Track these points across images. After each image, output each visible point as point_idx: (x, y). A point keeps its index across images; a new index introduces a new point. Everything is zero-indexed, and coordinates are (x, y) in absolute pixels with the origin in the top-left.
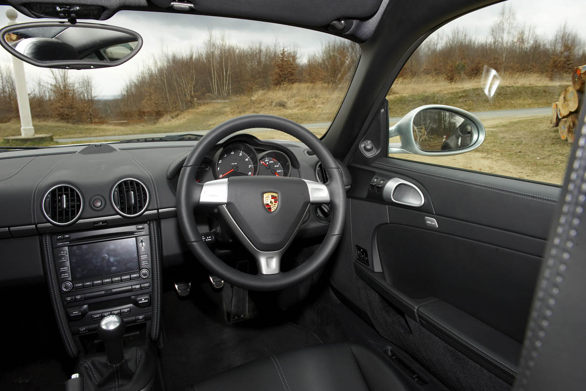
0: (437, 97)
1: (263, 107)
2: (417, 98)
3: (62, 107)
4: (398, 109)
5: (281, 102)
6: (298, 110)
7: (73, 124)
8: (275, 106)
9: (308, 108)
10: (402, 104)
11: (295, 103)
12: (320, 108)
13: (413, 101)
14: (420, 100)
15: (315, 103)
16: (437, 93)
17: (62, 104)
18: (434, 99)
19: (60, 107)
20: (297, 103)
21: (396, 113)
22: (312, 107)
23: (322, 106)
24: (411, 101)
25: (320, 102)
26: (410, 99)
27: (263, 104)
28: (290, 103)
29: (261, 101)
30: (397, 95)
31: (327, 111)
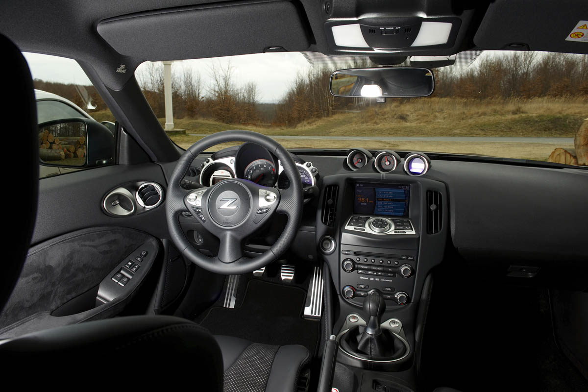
0: (571, 119)
1: (385, 119)
2: (544, 119)
3: (221, 110)
4: (519, 130)
5: (402, 116)
6: (417, 124)
7: (227, 123)
8: (397, 118)
9: (427, 122)
10: (526, 124)
11: (417, 116)
12: (439, 122)
13: (540, 122)
14: (548, 121)
15: (436, 117)
16: (572, 115)
17: (221, 106)
18: (565, 121)
19: (219, 109)
20: (418, 117)
21: (517, 132)
22: (431, 121)
23: (443, 121)
24: (537, 121)
25: (441, 117)
26: (537, 119)
27: (386, 116)
28: (412, 117)
29: (385, 113)
30: (523, 115)
31: (444, 126)
